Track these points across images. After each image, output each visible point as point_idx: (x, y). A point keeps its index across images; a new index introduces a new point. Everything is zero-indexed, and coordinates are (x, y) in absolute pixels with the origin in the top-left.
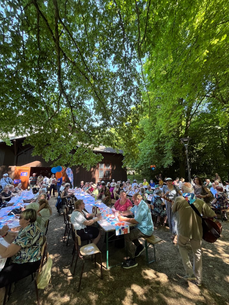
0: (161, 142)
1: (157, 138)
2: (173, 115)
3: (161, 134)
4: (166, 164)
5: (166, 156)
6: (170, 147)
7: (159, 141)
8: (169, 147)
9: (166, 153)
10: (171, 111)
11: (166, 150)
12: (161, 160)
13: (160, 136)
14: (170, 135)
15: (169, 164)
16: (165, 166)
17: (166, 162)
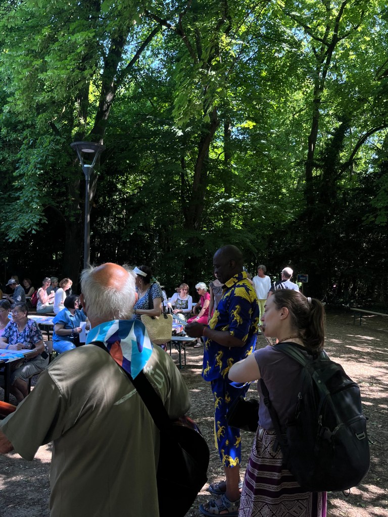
0: (4, 142)
2: (56, 46)
3: (6, 108)
4: (16, 226)
5: (18, 198)
6: (35, 167)
8: (31, 167)
9: (21, 188)
10: (52, 29)
11: (21, 176)
13: (3, 117)
14: (40, 120)
15: (26, 227)
16: (11, 235)
17: (16, 219)
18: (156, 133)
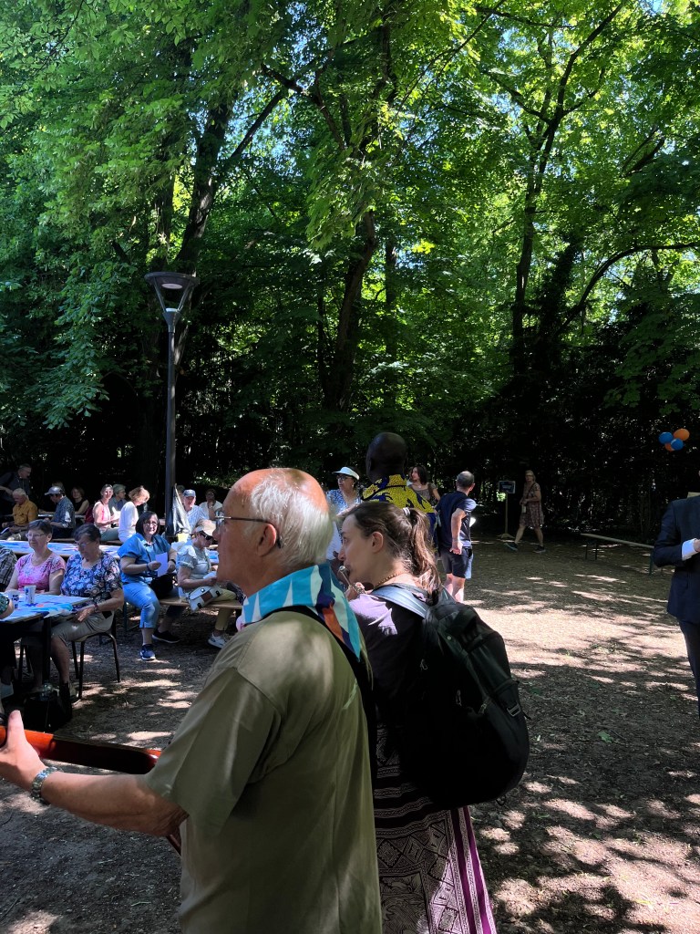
0: (40, 272)
1: (16, 242)
2: (121, 122)
3: (44, 219)
4: (60, 404)
5: (62, 361)
6: (89, 311)
7: (33, 266)
8: (82, 311)
9: (68, 344)
10: (115, 93)
11: (67, 325)
12: (32, 383)
13: (38, 233)
14: (97, 238)
15: (74, 406)
16: (51, 418)
17: (59, 394)
18: (279, 259)
